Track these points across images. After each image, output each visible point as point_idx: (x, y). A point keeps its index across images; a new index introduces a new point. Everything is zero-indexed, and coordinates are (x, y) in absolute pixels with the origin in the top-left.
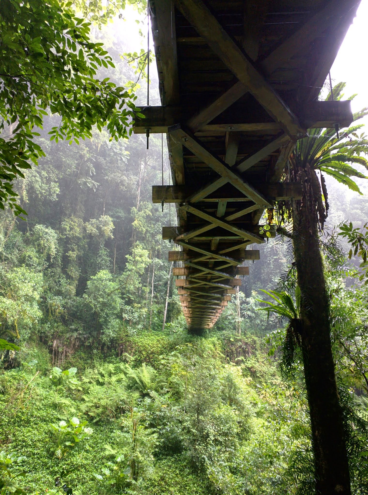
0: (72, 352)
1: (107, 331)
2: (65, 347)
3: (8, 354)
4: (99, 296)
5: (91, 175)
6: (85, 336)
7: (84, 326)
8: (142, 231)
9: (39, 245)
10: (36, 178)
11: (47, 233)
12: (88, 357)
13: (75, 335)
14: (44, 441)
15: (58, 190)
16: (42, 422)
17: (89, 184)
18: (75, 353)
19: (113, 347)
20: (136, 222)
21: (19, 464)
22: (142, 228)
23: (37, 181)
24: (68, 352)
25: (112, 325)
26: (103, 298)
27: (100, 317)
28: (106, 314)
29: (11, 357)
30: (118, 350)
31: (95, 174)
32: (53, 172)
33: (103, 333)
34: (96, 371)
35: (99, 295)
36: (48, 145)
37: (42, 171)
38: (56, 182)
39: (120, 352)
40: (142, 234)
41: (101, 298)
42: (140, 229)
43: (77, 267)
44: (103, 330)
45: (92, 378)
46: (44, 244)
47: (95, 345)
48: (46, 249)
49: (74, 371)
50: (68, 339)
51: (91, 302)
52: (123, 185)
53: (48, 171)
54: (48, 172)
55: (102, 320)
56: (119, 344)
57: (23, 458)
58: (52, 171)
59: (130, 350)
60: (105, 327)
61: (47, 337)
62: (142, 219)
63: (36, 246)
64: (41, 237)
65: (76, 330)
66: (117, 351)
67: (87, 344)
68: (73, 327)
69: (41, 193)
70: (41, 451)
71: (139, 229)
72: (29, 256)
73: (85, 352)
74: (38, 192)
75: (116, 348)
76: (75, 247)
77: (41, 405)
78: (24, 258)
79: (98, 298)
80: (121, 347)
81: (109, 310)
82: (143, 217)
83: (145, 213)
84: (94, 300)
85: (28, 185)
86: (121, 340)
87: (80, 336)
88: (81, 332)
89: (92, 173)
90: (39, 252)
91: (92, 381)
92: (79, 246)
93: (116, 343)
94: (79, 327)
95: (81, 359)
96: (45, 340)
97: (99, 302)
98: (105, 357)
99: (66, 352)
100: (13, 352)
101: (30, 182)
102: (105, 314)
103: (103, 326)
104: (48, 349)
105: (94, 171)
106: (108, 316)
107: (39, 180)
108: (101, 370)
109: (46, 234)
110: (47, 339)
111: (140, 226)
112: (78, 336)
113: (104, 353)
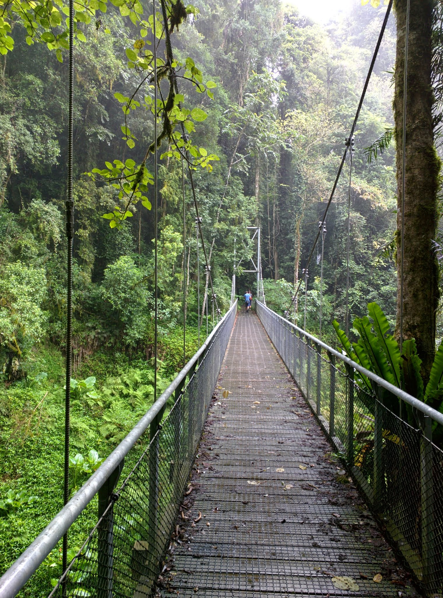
0: (90, 353)
1: (131, 333)
2: (81, 348)
3: (11, 365)
4: (120, 291)
5: (103, 122)
6: (105, 335)
7: (103, 323)
8: (174, 200)
9: (38, 229)
10: (27, 138)
11: (47, 212)
12: (109, 359)
13: (93, 334)
14: (59, 475)
15: (58, 151)
16: (55, 450)
17: (101, 136)
18: (94, 355)
19: (140, 348)
20: (165, 189)
21: (30, 506)
22: (174, 196)
23: (27, 142)
24: (85, 353)
25: (137, 325)
26: (125, 292)
27: (123, 315)
28: (130, 312)
29: (14, 369)
30: (145, 352)
31: (108, 120)
32: (49, 125)
33: (127, 334)
34: (119, 381)
35: (120, 289)
36: (38, 85)
37: (34, 125)
38: (55, 139)
39: (148, 354)
40: (174, 204)
41: (123, 292)
42: (171, 199)
43: (91, 246)
44: (127, 330)
45: (114, 389)
46: (44, 228)
47: (118, 346)
48: (48, 235)
49: (92, 382)
50: (84, 338)
51: (110, 298)
52: (148, 135)
53: (43, 124)
54: (42, 126)
55: (124, 319)
56: (146, 345)
57: (34, 499)
58: (48, 123)
59: (160, 352)
60: (128, 327)
61: (58, 337)
62: (173, 184)
63: (34, 231)
64: (39, 218)
65: (94, 328)
66: (144, 354)
67: (107, 344)
68: (90, 325)
69: (35, 157)
70: (56, 488)
71: (169, 198)
72: (26, 246)
73: (106, 354)
74: (30, 157)
75: (143, 349)
76: (87, 223)
77: (53, 428)
78: (20, 248)
79: (118, 292)
80: (150, 349)
81: (133, 307)
82: (175, 181)
83: (177, 174)
84: (113, 294)
85: (16, 148)
86: (149, 341)
87: (100, 336)
88: (99, 331)
89: (105, 120)
90: (38, 238)
91: (114, 392)
92: (92, 220)
93: (144, 344)
94: (97, 325)
95: (101, 362)
96: (56, 341)
97: (119, 298)
98: (131, 360)
99: (83, 354)
100: (17, 363)
101: (18, 144)
102: (127, 311)
103: (127, 326)
104: (61, 351)
105: (107, 115)
106: (131, 314)
107: (31, 140)
108: (125, 378)
109: (46, 214)
110: (59, 340)
111: (171, 193)
112: (97, 336)
113: (128, 355)
